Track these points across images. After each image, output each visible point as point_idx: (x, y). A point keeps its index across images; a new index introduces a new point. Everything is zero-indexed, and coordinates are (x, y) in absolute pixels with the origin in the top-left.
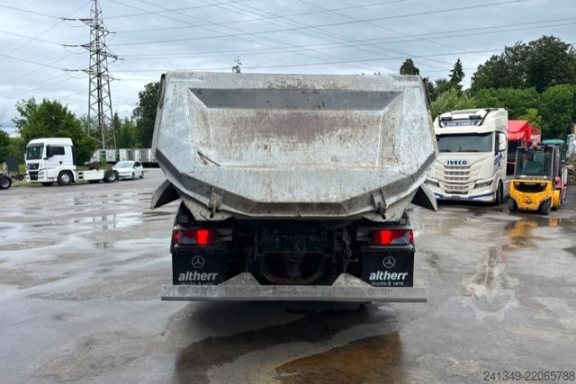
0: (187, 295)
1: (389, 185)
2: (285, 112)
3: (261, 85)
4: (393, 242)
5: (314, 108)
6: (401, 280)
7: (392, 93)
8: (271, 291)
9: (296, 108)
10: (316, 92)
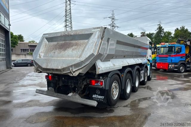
0: (40, 92)
1: (75, 64)
2: (64, 42)
3: (59, 35)
4: (96, 85)
5: (70, 40)
6: (102, 99)
7: (91, 34)
8: (56, 95)
9: (66, 41)
10: (71, 35)
